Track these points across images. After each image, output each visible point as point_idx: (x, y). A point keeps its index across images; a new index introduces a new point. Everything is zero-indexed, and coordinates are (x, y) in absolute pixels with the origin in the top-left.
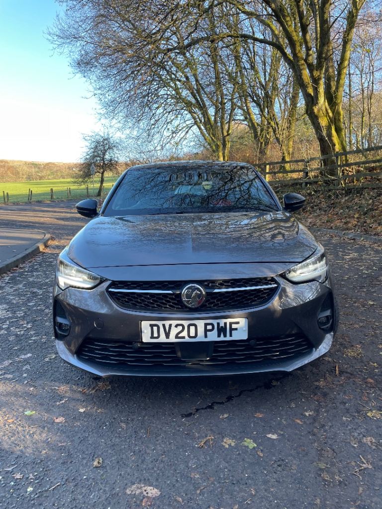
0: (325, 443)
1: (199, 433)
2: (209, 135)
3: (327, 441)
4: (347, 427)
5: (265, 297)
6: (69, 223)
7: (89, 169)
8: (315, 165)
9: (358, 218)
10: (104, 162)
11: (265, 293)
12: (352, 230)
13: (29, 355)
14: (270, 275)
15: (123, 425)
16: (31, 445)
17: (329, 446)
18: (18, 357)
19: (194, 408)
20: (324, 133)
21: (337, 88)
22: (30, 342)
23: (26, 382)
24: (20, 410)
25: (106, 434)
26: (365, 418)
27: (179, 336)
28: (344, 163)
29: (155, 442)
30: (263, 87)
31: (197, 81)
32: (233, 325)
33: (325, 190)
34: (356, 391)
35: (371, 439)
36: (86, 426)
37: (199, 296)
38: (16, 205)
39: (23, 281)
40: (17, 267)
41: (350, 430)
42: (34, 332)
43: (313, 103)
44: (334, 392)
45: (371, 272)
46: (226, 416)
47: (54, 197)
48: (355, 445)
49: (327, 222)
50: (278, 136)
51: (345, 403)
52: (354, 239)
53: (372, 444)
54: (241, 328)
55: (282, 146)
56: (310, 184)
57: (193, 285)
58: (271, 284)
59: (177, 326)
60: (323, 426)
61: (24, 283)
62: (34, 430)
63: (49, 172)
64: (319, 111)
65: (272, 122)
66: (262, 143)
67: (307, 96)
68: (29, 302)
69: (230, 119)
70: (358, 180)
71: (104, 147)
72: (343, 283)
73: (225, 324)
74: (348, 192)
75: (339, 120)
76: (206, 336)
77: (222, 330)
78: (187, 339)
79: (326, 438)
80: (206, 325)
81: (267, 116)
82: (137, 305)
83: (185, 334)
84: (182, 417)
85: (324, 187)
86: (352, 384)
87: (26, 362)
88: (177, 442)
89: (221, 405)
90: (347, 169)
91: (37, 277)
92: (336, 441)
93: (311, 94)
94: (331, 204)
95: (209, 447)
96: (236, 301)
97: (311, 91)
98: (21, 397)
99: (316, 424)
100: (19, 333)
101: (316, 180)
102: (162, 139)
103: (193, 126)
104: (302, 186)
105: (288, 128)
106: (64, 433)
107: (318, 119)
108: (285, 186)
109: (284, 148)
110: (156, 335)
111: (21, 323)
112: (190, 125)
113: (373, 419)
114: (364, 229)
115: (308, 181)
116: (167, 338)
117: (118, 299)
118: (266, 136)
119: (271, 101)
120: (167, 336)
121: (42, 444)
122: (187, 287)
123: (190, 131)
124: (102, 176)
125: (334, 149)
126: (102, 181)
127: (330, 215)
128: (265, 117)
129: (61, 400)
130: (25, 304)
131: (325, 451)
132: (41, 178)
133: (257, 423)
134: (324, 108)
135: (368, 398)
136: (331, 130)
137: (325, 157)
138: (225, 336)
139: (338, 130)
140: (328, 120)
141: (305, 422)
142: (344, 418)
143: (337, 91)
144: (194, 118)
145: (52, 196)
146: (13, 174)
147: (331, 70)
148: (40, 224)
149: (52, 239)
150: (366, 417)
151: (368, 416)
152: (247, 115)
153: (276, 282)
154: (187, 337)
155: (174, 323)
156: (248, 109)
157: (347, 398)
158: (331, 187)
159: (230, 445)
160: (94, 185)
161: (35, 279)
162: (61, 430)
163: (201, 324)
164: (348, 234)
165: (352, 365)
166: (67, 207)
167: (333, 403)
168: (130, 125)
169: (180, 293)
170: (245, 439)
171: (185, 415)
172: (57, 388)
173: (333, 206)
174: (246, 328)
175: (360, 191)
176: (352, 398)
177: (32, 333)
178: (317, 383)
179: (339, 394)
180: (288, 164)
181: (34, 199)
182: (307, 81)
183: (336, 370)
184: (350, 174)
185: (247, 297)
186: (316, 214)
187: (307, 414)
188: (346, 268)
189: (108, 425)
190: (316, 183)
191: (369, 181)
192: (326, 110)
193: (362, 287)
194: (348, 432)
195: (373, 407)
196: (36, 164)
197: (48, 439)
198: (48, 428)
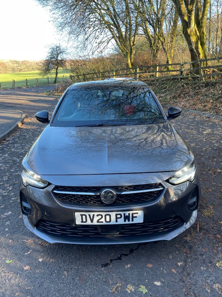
0: (190, 289)
1: (112, 280)
2: (122, 46)
3: (191, 287)
4: (204, 275)
5: (155, 196)
6: (37, 104)
7: (49, 66)
8: (187, 67)
9: (212, 103)
10: (57, 61)
11: (155, 194)
12: (208, 111)
13: (10, 213)
14: (159, 181)
15: (65, 273)
16: (9, 288)
17: (192, 291)
18: (3, 214)
19: (110, 259)
20: (194, 47)
21: (203, 16)
22: (11, 201)
23: (7, 235)
24: (3, 258)
25: (55, 280)
26: (214, 267)
27: (99, 221)
28: (205, 66)
29: (85, 288)
30: (156, 14)
31: (114, 10)
32: (134, 215)
33: (192, 83)
34: (209, 245)
35: (218, 286)
36: (43, 273)
37: (112, 197)
38: (5, 91)
39: (8, 151)
40: (5, 140)
41: (205, 277)
42: (13, 193)
43: (187, 26)
44: (196, 245)
45: (219, 145)
46: (129, 266)
47: (28, 84)
48: (208, 291)
49: (193, 105)
50: (164, 47)
51: (203, 255)
52: (209, 118)
53: (219, 290)
54: (139, 216)
55: (167, 53)
56: (184, 79)
57: (108, 190)
58: (159, 188)
59: (98, 215)
60: (189, 274)
61: (9, 153)
62: (11, 275)
63: (25, 67)
64: (191, 32)
65: (161, 38)
66: (154, 50)
67: (184, 21)
68: (11, 169)
69: (135, 33)
70: (213, 77)
71: (57, 52)
72: (202, 154)
73: (129, 214)
74: (207, 85)
75: (203, 37)
76: (117, 221)
77: (127, 218)
78: (104, 223)
79: (190, 284)
80: (116, 215)
81: (158, 34)
82: (72, 202)
83: (103, 220)
84: (102, 266)
85: (192, 81)
86: (207, 239)
87: (8, 218)
88: (99, 288)
89: (126, 257)
90: (207, 69)
91: (17, 149)
92: (197, 287)
93: (186, 20)
94: (196, 93)
95: (118, 292)
96: (136, 199)
97: (186, 18)
98: (4, 247)
99: (185, 273)
100: (4, 194)
101: (187, 76)
102: (93, 48)
103: (111, 39)
104: (178, 80)
105: (172, 42)
106: (30, 278)
107: (190, 37)
108: (168, 80)
109: (168, 55)
110: (84, 220)
111: (5, 186)
112: (110, 39)
113: (220, 269)
114: (216, 111)
115: (182, 77)
116: (91, 222)
117: (60, 197)
118: (157, 45)
119: (161, 24)
120: (92, 221)
121: (16, 288)
122: (105, 191)
123: (110, 42)
124: (57, 71)
125: (199, 57)
126: (57, 73)
127: (195, 100)
128: (157, 34)
129: (28, 251)
130: (9, 170)
131: (189, 295)
132: (20, 70)
133: (148, 272)
134: (194, 30)
135: (217, 250)
136: (198, 44)
137: (194, 62)
138: (129, 221)
139: (202, 44)
140: (196, 38)
141: (178, 271)
142: (202, 268)
143: (203, 19)
144: (113, 34)
145: (27, 83)
146: (3, 68)
147: (199, 4)
148: (19, 105)
149: (26, 117)
150: (216, 266)
151: (217, 266)
152: (146, 31)
153: (162, 186)
154: (104, 222)
155: (96, 214)
156: (146, 27)
157: (204, 250)
158: (197, 81)
159: (131, 291)
160: (52, 76)
161: (16, 149)
162: (28, 276)
163: (113, 215)
164: (206, 114)
165: (207, 223)
166: (36, 92)
167: (195, 255)
168: (73, 38)
169: (100, 195)
170: (141, 286)
171: (104, 265)
172: (25, 241)
173: (197, 94)
174: (143, 216)
175: (214, 85)
176: (207, 251)
177: (12, 194)
178: (185, 238)
179: (199, 247)
180: (171, 66)
181: (16, 86)
182: (184, 12)
183: (197, 227)
184: (208, 73)
185: (143, 196)
186: (186, 99)
187: (179, 264)
188: (204, 142)
189: (56, 273)
190: (187, 78)
191: (220, 78)
192: (196, 31)
193: (214, 157)
194: (204, 279)
195: (220, 258)
196: (17, 61)
197: (19, 283)
198: (20, 274)
